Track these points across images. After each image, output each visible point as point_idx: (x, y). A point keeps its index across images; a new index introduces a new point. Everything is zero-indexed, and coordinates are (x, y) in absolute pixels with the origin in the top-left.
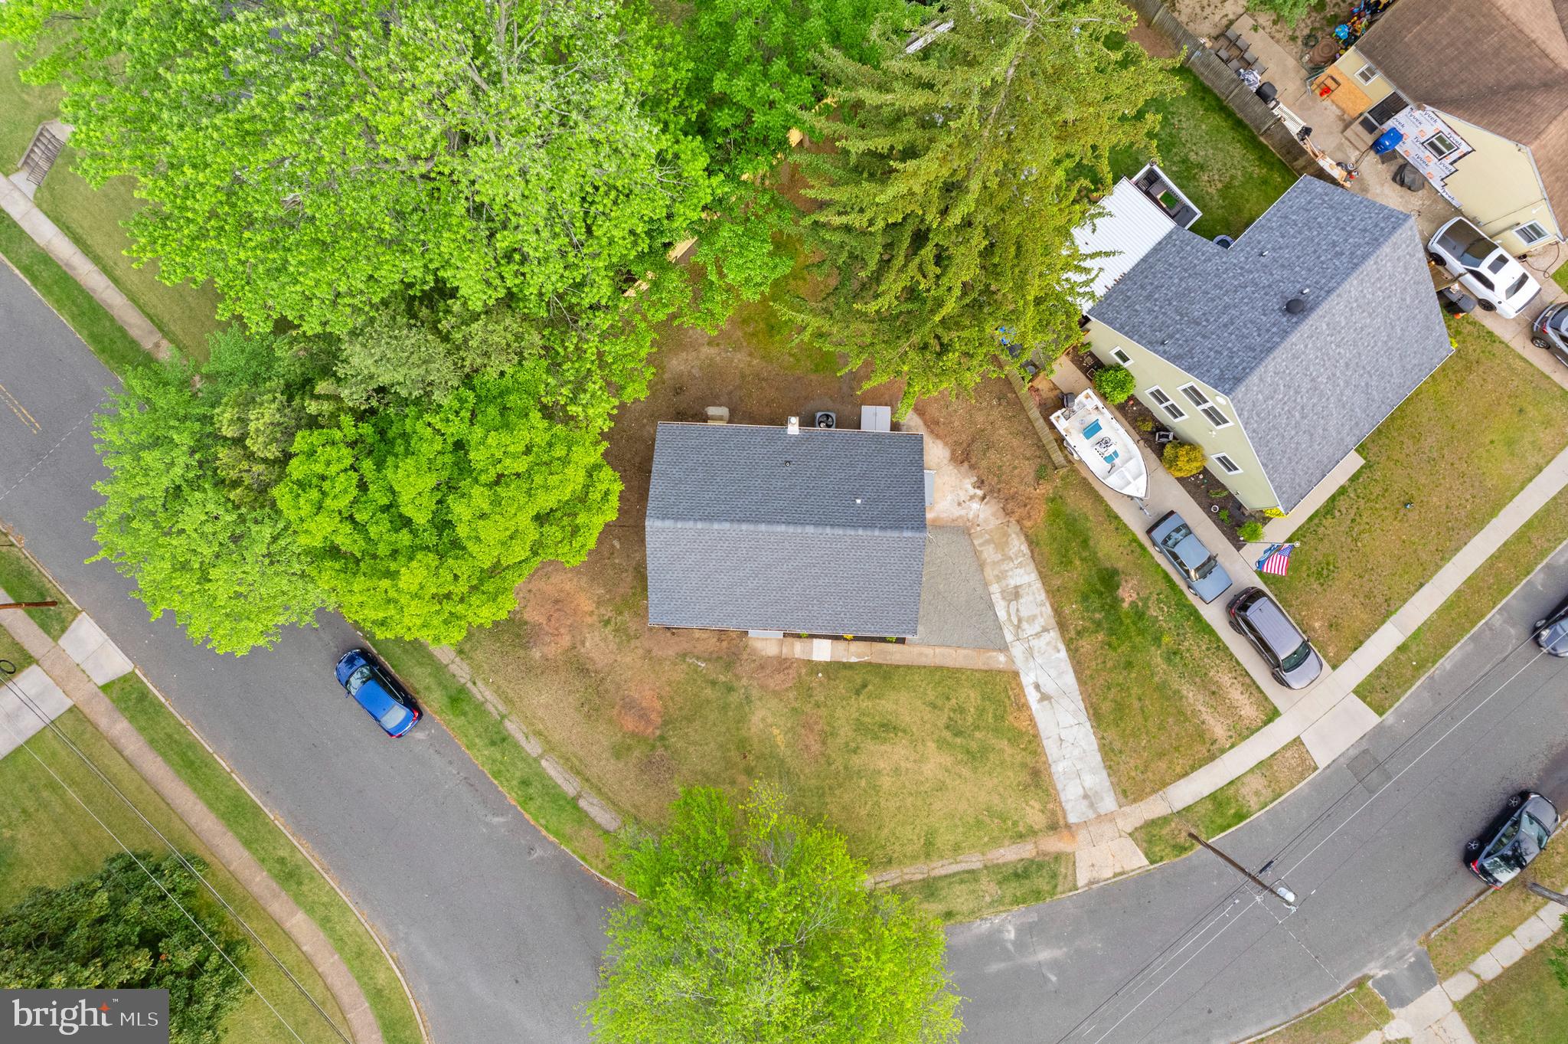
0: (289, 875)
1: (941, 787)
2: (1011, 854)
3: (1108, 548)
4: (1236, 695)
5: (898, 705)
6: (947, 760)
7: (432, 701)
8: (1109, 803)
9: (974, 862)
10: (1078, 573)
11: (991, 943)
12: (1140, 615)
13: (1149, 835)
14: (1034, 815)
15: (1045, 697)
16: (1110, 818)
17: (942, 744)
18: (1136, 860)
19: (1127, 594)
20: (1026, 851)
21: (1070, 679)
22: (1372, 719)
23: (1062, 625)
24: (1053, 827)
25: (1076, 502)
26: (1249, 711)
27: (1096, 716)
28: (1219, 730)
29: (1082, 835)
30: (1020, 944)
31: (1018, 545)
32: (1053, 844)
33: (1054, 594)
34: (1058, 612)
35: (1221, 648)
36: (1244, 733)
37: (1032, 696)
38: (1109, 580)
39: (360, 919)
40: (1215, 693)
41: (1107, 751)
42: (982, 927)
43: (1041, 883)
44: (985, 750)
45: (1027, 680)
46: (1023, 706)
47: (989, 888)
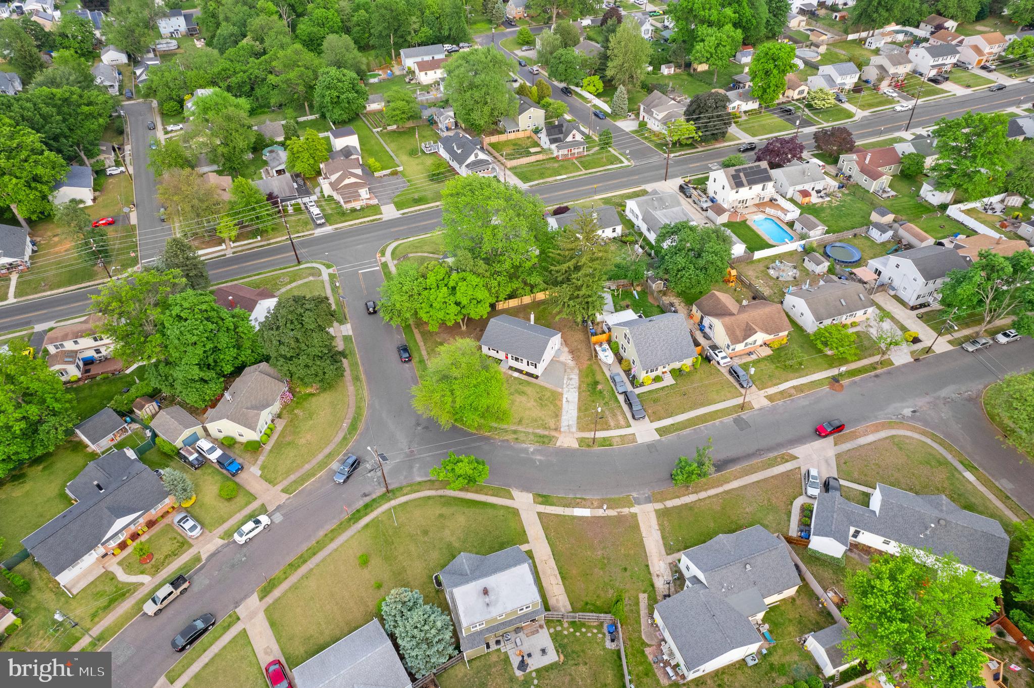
0: (357, 379)
1: (530, 409)
2: (540, 431)
3: (599, 377)
4: (620, 418)
5: (529, 390)
6: (535, 404)
7: (416, 359)
8: (574, 429)
9: (531, 430)
10: (590, 380)
11: (525, 450)
12: (601, 392)
13: (581, 441)
14: (552, 423)
15: (568, 401)
16: (573, 433)
17: (535, 401)
18: (576, 445)
19: (600, 387)
20: (546, 433)
21: (576, 400)
22: (657, 437)
23: (579, 388)
24: (556, 429)
25: (595, 367)
26: (622, 422)
27: (579, 409)
28: (612, 424)
29: (563, 435)
30: (533, 453)
31: (576, 371)
32: (553, 433)
33: (581, 382)
34: (580, 385)
35: (620, 406)
36: (618, 427)
37: (564, 400)
38: (596, 383)
39: (366, 393)
40: (615, 415)
41: (579, 418)
42: (524, 446)
43: (546, 440)
44: (546, 405)
45: (565, 396)
46: (561, 400)
47: (531, 437)
